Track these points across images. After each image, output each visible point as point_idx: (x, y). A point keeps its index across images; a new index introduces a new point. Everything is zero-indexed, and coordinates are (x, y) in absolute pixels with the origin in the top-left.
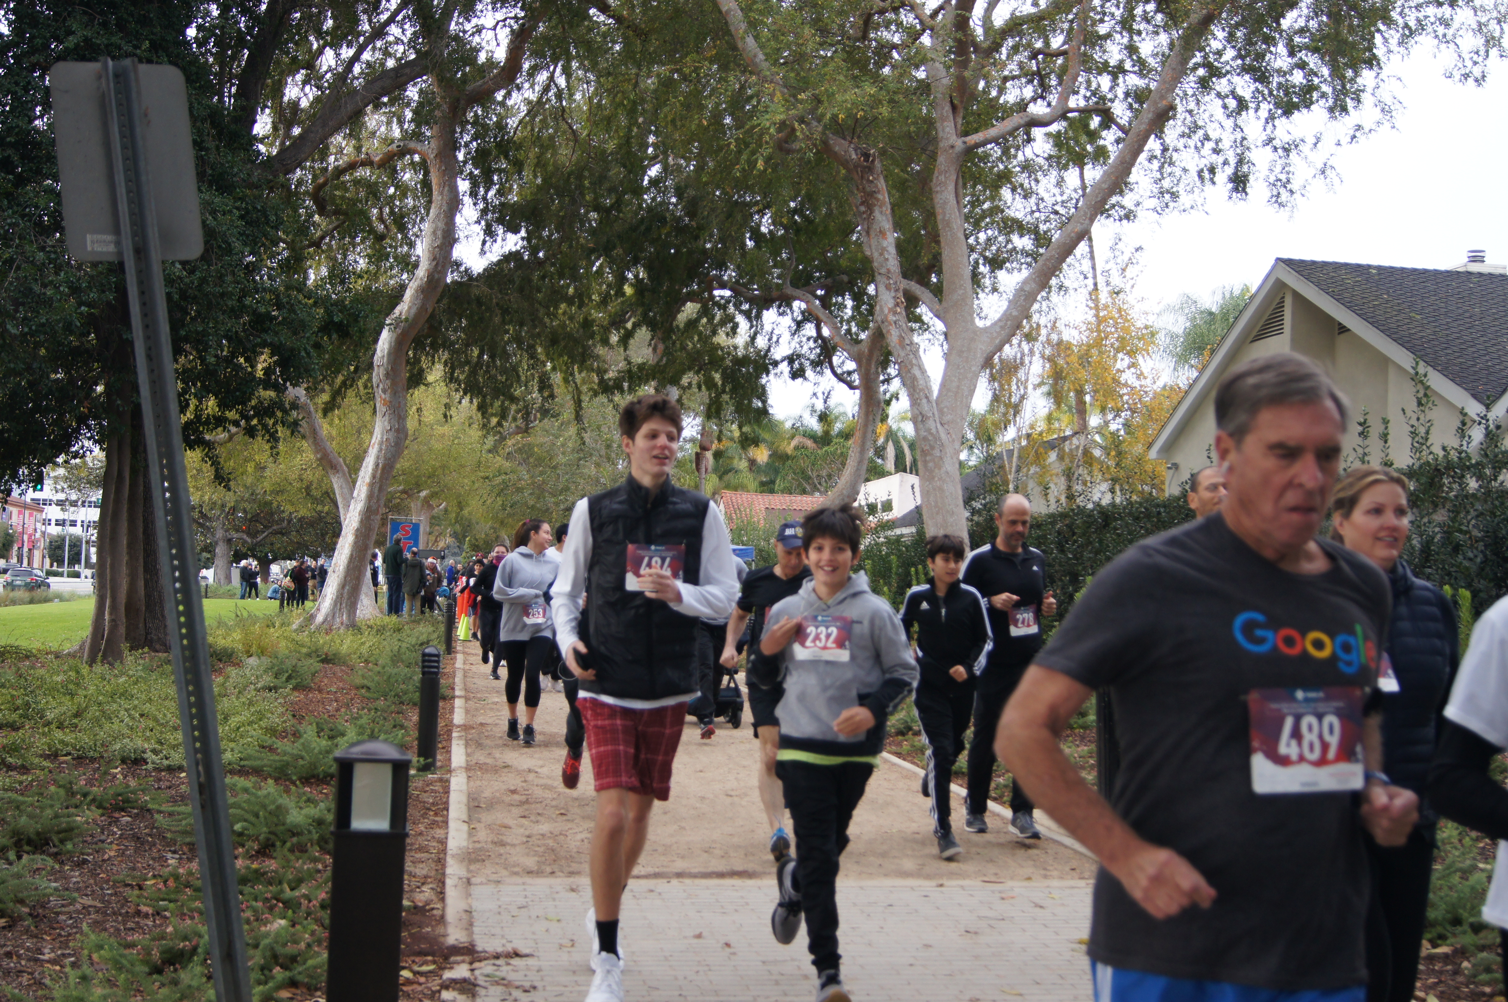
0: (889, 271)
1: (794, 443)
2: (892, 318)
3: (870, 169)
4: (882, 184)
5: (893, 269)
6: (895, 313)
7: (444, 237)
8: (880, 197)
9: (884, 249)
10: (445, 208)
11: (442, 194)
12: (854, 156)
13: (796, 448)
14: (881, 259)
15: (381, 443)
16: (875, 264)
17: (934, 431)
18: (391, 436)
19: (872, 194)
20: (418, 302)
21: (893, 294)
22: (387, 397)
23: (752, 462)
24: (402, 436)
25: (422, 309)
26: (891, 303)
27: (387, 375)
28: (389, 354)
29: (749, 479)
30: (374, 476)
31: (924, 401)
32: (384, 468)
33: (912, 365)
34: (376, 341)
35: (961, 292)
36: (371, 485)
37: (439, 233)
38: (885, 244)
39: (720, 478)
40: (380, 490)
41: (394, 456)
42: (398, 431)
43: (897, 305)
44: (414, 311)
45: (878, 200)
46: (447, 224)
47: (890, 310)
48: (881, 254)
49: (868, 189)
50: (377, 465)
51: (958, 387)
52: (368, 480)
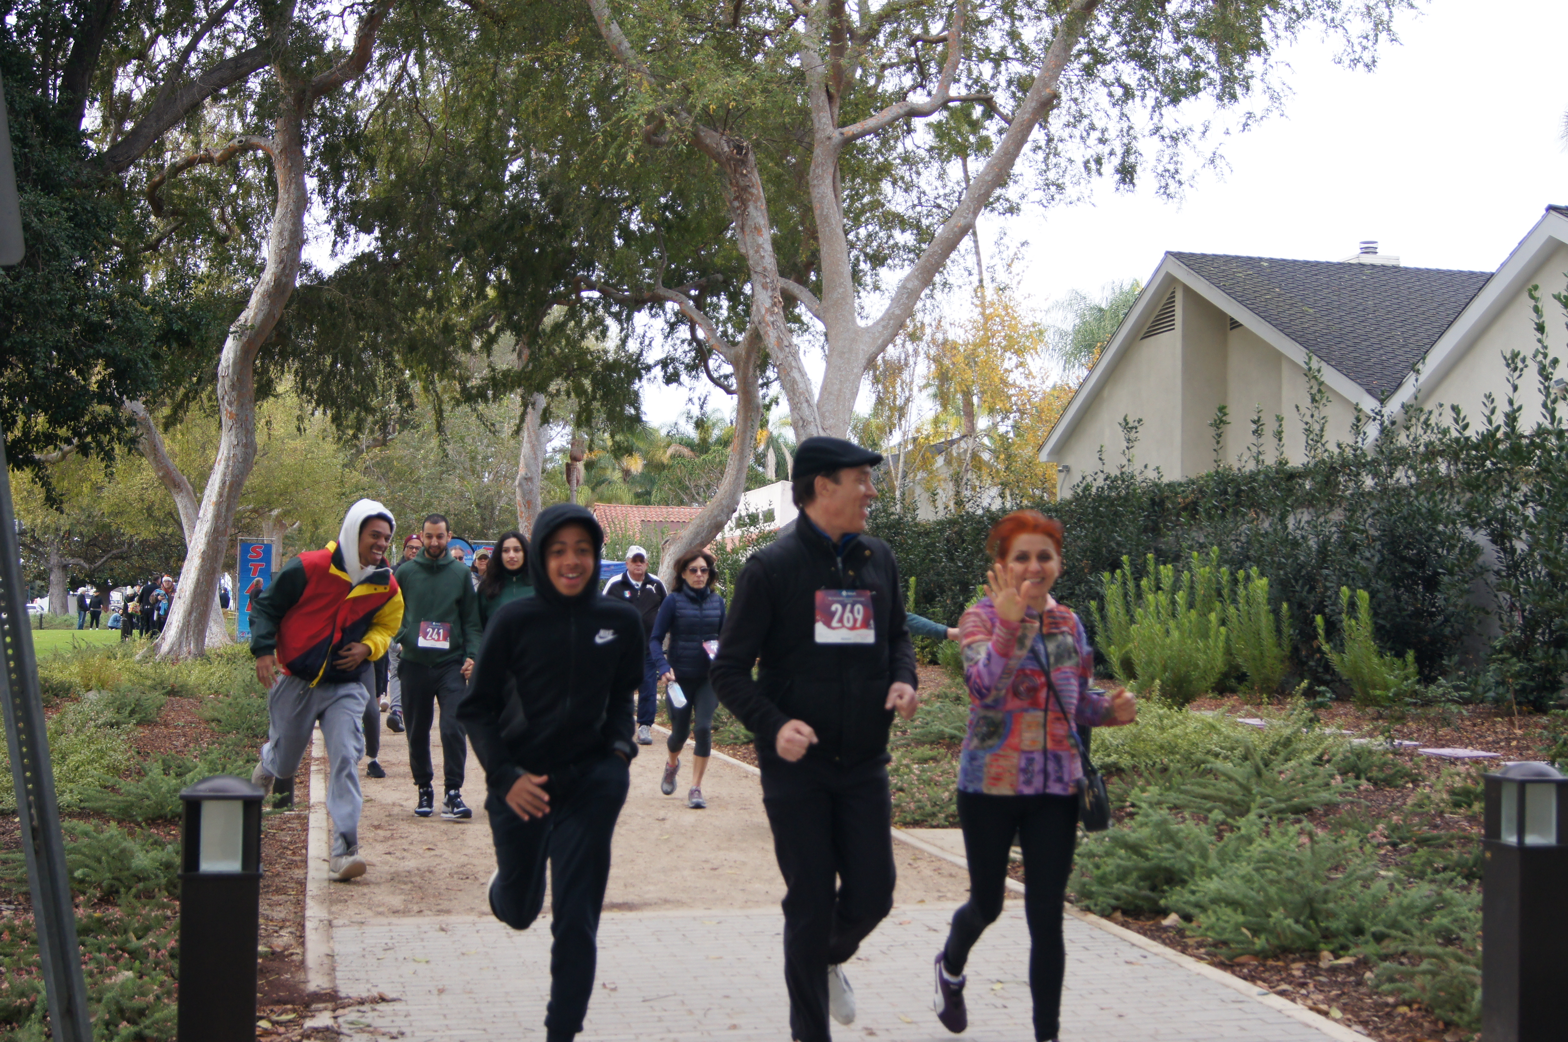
0: (765, 269)
1: (670, 451)
2: (769, 318)
3: (744, 162)
4: (756, 178)
5: (769, 267)
6: (772, 313)
7: (291, 239)
8: (754, 191)
9: (759, 246)
10: (291, 207)
11: (288, 191)
12: (726, 149)
13: (673, 457)
14: (757, 257)
15: (228, 459)
16: (751, 262)
18: (239, 451)
19: (745, 189)
20: (265, 308)
21: (770, 293)
22: (233, 409)
23: (627, 473)
24: (250, 451)
25: (269, 316)
26: (768, 303)
27: (233, 386)
28: (235, 363)
29: (623, 491)
30: (221, 495)
31: (805, 405)
32: (231, 485)
33: (791, 368)
34: (220, 350)
35: (841, 290)
36: (218, 504)
37: (286, 234)
38: (760, 240)
39: (593, 489)
40: (228, 509)
41: (242, 473)
42: (246, 446)
43: (774, 304)
44: (260, 317)
45: (752, 194)
46: (294, 224)
47: (767, 310)
48: (757, 252)
49: (742, 183)
50: (224, 483)
51: (840, 390)
52: (214, 498)
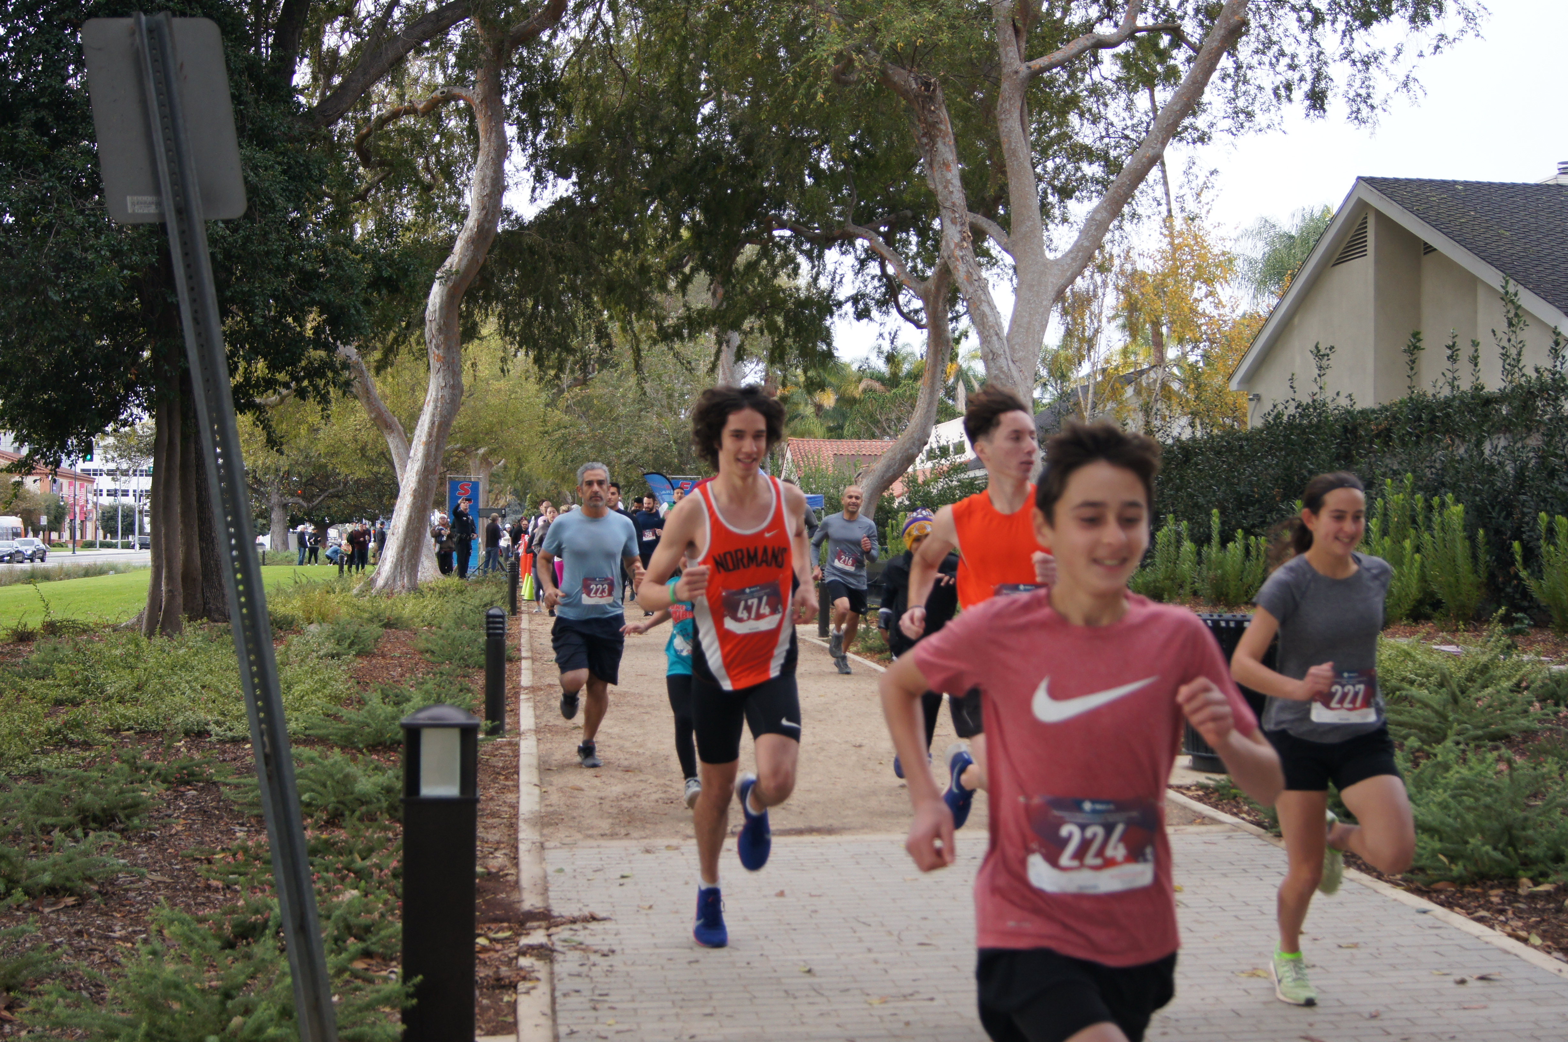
0: (954, 204)
1: (862, 386)
2: (958, 253)
3: (932, 99)
4: (944, 114)
5: (958, 202)
6: (962, 248)
7: (493, 186)
8: (942, 127)
9: (948, 182)
10: (492, 155)
11: (489, 140)
12: (914, 86)
13: (865, 391)
14: (946, 192)
15: (436, 400)
17: (1005, 369)
18: (446, 392)
19: (934, 125)
20: (469, 254)
21: (959, 228)
22: (440, 352)
23: (819, 408)
24: (457, 392)
25: (473, 261)
26: (957, 238)
27: (440, 330)
28: (441, 308)
29: (816, 425)
30: (430, 435)
31: (995, 338)
32: (440, 426)
33: (981, 301)
34: (427, 295)
35: (1029, 224)
36: (428, 444)
37: (488, 181)
38: (949, 176)
40: (438, 448)
41: (449, 414)
42: (453, 387)
43: (964, 239)
44: (465, 262)
45: (940, 131)
46: (495, 172)
47: (956, 245)
48: (946, 187)
49: (930, 120)
50: (433, 423)
51: (1029, 322)
52: (424, 438)
